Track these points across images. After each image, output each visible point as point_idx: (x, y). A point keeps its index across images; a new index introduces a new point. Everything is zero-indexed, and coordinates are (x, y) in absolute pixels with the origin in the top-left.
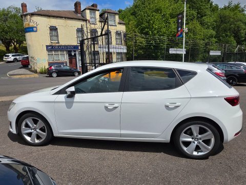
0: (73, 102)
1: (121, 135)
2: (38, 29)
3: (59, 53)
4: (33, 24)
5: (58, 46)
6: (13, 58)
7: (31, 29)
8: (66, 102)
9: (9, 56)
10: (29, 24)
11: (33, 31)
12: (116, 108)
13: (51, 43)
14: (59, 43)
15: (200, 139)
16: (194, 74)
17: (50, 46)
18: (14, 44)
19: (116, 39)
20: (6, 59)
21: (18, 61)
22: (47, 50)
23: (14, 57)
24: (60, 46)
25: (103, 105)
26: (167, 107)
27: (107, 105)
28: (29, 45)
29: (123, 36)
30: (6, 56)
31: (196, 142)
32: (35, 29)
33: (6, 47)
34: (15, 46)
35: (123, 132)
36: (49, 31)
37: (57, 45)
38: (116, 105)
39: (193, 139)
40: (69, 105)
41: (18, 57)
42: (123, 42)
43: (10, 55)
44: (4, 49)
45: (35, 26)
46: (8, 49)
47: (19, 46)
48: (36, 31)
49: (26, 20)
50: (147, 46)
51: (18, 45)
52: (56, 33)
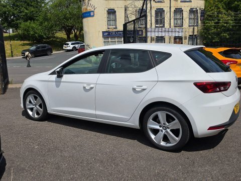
0: (60, 82)
1: (96, 116)
2: (95, 13)
3: (116, 40)
4: (90, 8)
5: (116, 32)
6: (72, 46)
7: (89, 14)
8: (56, 82)
9: (68, 44)
10: (86, 9)
11: (90, 16)
12: (92, 88)
13: (108, 28)
14: (116, 28)
15: (168, 128)
16: (169, 55)
17: (107, 32)
18: (74, 31)
19: (190, 19)
20: (66, 47)
21: (77, 50)
22: (104, 36)
23: (74, 46)
24: (118, 32)
25: (82, 85)
26: (134, 89)
27: (85, 85)
28: (86, 32)
29: (199, 15)
30: (66, 44)
31: (164, 131)
32: (92, 14)
33: (67, 34)
34: (75, 34)
35: (98, 113)
36: (106, 15)
37: (115, 30)
38: (92, 86)
39: (160, 127)
40: (58, 84)
41: (76, 46)
42: (200, 22)
43: (70, 43)
44: (65, 37)
45: (93, 10)
46: (68, 37)
47: (80, 33)
48: (93, 16)
49: (84, 4)
50: (235, 26)
51: (78, 32)
52: (114, 17)
